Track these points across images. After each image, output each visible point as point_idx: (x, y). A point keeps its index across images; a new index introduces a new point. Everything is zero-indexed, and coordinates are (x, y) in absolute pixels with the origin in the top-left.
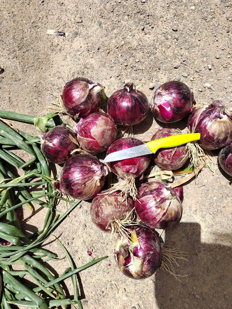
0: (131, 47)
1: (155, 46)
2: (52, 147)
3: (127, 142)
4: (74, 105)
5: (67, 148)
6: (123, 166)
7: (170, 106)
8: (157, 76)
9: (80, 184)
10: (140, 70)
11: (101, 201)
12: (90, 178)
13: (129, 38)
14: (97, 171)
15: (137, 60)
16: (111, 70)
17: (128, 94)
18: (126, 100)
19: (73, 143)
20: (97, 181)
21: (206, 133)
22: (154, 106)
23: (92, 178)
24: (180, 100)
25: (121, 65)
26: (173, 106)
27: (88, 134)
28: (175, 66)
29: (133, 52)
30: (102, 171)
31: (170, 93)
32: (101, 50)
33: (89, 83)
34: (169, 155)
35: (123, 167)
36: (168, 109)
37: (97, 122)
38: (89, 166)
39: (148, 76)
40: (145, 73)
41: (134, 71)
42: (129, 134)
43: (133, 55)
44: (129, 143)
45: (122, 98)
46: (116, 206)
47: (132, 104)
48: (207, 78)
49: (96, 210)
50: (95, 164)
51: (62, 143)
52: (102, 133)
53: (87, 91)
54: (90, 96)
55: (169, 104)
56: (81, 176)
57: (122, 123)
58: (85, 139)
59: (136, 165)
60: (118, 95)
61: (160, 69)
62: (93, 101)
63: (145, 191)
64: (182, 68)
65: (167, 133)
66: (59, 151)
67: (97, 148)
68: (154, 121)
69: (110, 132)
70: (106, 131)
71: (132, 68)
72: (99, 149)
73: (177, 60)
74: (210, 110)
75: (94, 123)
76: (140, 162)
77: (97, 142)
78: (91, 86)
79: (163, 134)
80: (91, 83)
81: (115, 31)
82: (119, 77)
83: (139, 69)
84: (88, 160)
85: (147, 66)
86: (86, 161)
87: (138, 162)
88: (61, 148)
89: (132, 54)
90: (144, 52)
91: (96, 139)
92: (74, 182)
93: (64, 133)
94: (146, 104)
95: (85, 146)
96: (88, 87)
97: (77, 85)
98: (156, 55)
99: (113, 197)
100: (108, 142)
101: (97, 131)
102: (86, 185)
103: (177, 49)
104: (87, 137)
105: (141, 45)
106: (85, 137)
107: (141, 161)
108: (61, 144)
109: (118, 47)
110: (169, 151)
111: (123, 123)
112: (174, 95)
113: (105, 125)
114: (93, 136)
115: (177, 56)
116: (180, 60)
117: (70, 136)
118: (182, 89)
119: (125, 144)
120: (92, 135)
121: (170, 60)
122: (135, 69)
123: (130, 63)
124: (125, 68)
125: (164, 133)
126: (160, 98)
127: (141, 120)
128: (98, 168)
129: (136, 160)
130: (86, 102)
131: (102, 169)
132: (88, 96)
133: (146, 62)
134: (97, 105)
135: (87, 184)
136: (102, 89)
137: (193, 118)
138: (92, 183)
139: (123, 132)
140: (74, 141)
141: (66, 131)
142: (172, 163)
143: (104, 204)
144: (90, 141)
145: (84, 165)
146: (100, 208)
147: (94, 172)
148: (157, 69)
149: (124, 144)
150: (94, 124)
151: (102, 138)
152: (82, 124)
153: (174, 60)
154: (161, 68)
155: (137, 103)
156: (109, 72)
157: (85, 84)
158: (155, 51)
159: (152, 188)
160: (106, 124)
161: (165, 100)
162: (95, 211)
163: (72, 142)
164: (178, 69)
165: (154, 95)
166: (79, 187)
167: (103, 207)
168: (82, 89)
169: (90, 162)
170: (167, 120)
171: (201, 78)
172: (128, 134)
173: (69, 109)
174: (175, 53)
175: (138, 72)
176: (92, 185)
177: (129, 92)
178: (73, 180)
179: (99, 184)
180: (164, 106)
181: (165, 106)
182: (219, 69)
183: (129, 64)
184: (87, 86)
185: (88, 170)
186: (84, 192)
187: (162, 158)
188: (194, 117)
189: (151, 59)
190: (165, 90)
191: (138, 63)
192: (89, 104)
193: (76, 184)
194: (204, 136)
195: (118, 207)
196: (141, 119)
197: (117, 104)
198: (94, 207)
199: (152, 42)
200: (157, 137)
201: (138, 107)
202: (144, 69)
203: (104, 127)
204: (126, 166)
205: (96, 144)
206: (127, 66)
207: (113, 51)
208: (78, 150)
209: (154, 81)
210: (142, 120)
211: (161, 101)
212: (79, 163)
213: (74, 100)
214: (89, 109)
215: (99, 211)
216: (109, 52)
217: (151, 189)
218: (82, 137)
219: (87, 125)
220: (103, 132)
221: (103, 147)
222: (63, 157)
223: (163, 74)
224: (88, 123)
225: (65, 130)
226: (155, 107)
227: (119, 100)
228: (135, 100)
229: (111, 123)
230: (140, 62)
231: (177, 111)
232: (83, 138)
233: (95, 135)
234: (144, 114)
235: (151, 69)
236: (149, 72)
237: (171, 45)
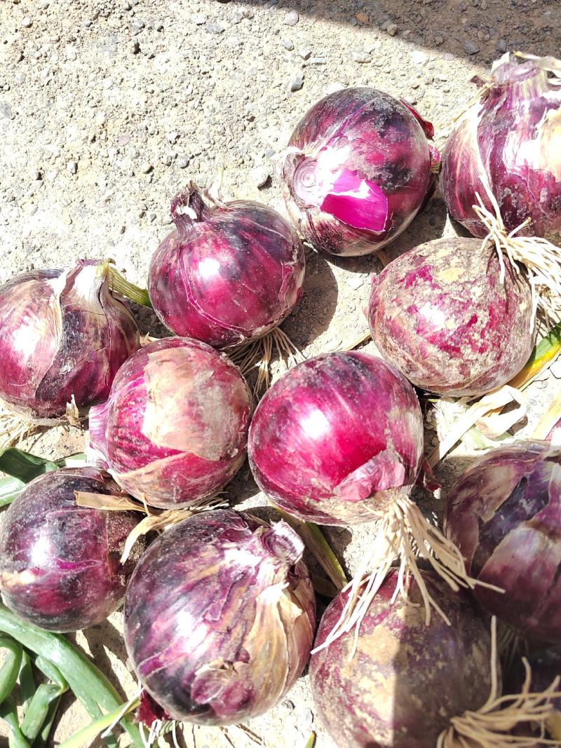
0: (130, 115)
1: (197, 70)
2: (36, 585)
3: (299, 384)
4: (35, 381)
5: (96, 549)
6: (339, 483)
7: (364, 176)
8: (258, 141)
9: (223, 667)
10: (197, 155)
11: (345, 674)
12: (248, 613)
13: (113, 97)
14: (257, 569)
15: (172, 137)
16: (112, 212)
17: (197, 229)
18: (204, 251)
19: (112, 514)
20: (279, 605)
21: (540, 187)
22: (310, 217)
23: (255, 606)
24: (382, 135)
25: (133, 179)
26: (372, 172)
27: (141, 451)
28: (290, 87)
29: (145, 123)
30: (273, 553)
31: (335, 137)
32: (48, 177)
33: (50, 277)
34: (477, 336)
35: (343, 488)
36: (362, 192)
37: (149, 386)
38: (215, 569)
39: (234, 158)
40: (218, 156)
41: (182, 171)
42: (286, 356)
43: (150, 130)
44: (311, 385)
45: (185, 251)
46: (418, 658)
47: (232, 251)
48: (405, 61)
49: (351, 726)
50: (234, 545)
51: (66, 546)
52: (189, 413)
53: (51, 305)
54: (74, 317)
55: (355, 173)
56: (209, 632)
57: (242, 337)
58: (142, 471)
59: (383, 448)
60: (166, 252)
61: (252, 119)
62: (95, 325)
63: (480, 521)
64: (314, 78)
65: (413, 268)
66: (73, 583)
67: (207, 477)
68: (337, 271)
69: (217, 388)
70: (200, 398)
71: (169, 165)
72: (215, 473)
73: (289, 67)
74: (498, 110)
75: (138, 396)
76: (391, 428)
77: (192, 459)
78: (58, 285)
79: (402, 281)
80: (55, 275)
81: (61, 103)
82: (148, 213)
83: (193, 157)
84: (197, 549)
85: (212, 134)
86: (195, 556)
87: (387, 431)
88: (74, 567)
89: (147, 129)
90: (176, 105)
91: (180, 448)
92: (192, 676)
93: (55, 501)
94: (278, 225)
95: (157, 496)
96: (52, 291)
97: (5, 307)
98: (218, 91)
99: (379, 627)
100: (232, 428)
101: (167, 417)
102: (247, 654)
103: (265, 40)
104: (142, 462)
105: (157, 91)
106: (140, 467)
107: (392, 421)
108: (63, 553)
109: (95, 137)
110: (467, 321)
111: (244, 333)
112: (351, 135)
113: (183, 376)
114: (165, 445)
115: (278, 57)
116: (293, 62)
117: (86, 499)
118: (364, 102)
119: (296, 400)
120: (158, 442)
121: (264, 77)
122: (180, 162)
123: (156, 157)
124: (149, 180)
125: (402, 275)
126: (312, 177)
127: (295, 285)
128: (252, 550)
129: (376, 429)
130: (71, 344)
131: (269, 542)
132: (67, 318)
133: (200, 127)
134: (122, 331)
135: (248, 647)
136: (100, 269)
137: (458, 172)
138: (265, 629)
139: (262, 365)
140: (110, 504)
141: (59, 487)
142: (500, 356)
143: (365, 683)
144: (166, 469)
145: (193, 577)
146: (360, 708)
147: (247, 579)
148: (246, 123)
149: (291, 399)
150: (139, 399)
151: (203, 430)
152: (104, 427)
153: (277, 74)
154: (254, 114)
155: (247, 236)
156: (107, 218)
157: (33, 287)
158: (207, 82)
159: (498, 492)
160: (183, 372)
161: (334, 171)
162: (349, 729)
163: (102, 513)
164: (304, 88)
165: (286, 185)
166: (227, 682)
167: (367, 698)
168: (28, 310)
169: (209, 551)
170: (378, 233)
171: (387, 69)
172: (282, 361)
173: (30, 406)
174: (266, 54)
175: (196, 164)
176: (271, 639)
177: (200, 219)
178: (187, 672)
179: (296, 611)
180: (341, 191)
181: (346, 190)
182: (419, 18)
183: (155, 162)
184: (44, 291)
185: (218, 588)
186: (257, 685)
187: (456, 362)
188: (462, 166)
189: (211, 108)
190: (314, 140)
191: (179, 141)
192: (87, 344)
193: (208, 680)
194: (543, 199)
195: (427, 657)
196: (292, 281)
197: (181, 284)
198: (333, 711)
199: (184, 65)
200: (387, 304)
201: (259, 249)
202: (206, 146)
203: (183, 388)
204: (351, 476)
205: (194, 464)
206: (151, 169)
207: (87, 156)
208: (143, 527)
209: (258, 159)
210: (299, 284)
211: (321, 184)
212: (170, 582)
213: (23, 363)
214: (99, 363)
215: (365, 725)
216: (76, 166)
217: (500, 498)
218: (126, 471)
219: (120, 418)
220: (191, 404)
221: (226, 458)
222: (106, 590)
223: (271, 125)
224: (119, 408)
225: (53, 486)
226: (313, 221)
227: (182, 266)
228: (234, 232)
229: (201, 358)
230: (182, 136)
231: (394, 180)
232: (131, 474)
233: (169, 437)
234: (295, 257)
235: (228, 131)
236: (229, 146)
237: (242, 41)
